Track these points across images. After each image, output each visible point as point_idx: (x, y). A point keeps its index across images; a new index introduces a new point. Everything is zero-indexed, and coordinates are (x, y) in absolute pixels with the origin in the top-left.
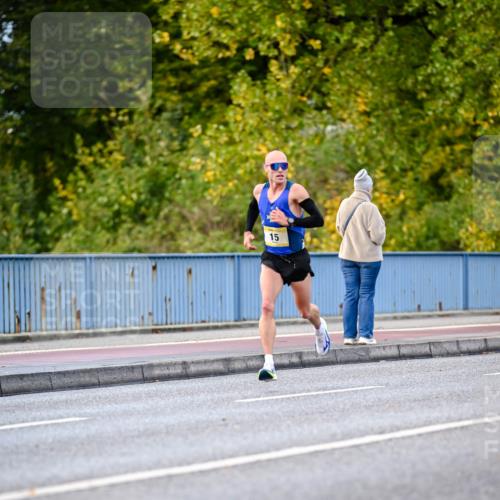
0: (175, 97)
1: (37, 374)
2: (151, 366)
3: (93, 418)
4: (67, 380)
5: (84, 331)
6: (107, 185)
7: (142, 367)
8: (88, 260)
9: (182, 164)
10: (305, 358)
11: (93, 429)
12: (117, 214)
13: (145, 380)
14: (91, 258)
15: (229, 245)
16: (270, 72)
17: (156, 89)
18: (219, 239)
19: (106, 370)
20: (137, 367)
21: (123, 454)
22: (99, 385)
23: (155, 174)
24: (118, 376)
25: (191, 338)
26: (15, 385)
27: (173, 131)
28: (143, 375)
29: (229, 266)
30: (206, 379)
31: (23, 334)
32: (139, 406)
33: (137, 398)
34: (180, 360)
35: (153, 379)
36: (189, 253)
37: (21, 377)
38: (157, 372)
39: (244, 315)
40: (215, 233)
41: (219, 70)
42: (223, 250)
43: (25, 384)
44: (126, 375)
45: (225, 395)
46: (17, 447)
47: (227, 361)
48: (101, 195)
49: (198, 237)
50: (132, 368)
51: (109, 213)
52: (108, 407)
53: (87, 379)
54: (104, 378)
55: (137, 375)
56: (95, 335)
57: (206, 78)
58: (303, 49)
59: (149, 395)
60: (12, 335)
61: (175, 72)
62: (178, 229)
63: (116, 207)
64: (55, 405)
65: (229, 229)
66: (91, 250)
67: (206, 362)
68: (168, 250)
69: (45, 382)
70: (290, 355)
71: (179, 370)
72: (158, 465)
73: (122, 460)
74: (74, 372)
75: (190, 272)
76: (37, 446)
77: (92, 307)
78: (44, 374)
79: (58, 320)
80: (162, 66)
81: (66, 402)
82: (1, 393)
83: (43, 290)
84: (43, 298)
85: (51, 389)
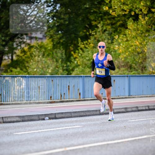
0: (109, 27)
1: (67, 112)
3: (84, 126)
4: (76, 114)
5: (81, 99)
6: (89, 54)
8: (83, 77)
9: (112, 47)
10: (150, 108)
11: (84, 129)
14: (84, 76)
15: (126, 72)
16: (139, 19)
17: (104, 24)
18: (124, 71)
19: (88, 111)
20: (98, 110)
21: (94, 137)
22: (86, 116)
24: (92, 113)
25: (115, 101)
26: (60, 116)
27: (109, 37)
28: (100, 113)
29: (126, 79)
30: (119, 114)
31: (63, 100)
32: (98, 122)
33: (98, 120)
35: (103, 114)
36: (114, 75)
37: (62, 113)
39: (131, 94)
40: (122, 69)
41: (123, 18)
42: (125, 74)
43: (63, 115)
44: (95, 113)
45: (125, 119)
46: (61, 135)
47: (126, 108)
48: (87, 57)
49: (117, 70)
50: (96, 111)
51: (90, 63)
52: (89, 123)
53: (82, 114)
54: (88, 114)
55: (98, 113)
56: (85, 100)
57: (119, 21)
58: (150, 11)
59: (102, 119)
60: (59, 100)
61: (109, 19)
64: (72, 122)
65: (127, 68)
66: (84, 74)
67: (119, 109)
69: (69, 115)
70: (146, 107)
72: (104, 141)
73: (93, 139)
74: (78, 112)
75: (114, 81)
76: (67, 135)
77: (84, 92)
78: (69, 112)
79: (74, 96)
80: (105, 17)
81: (76, 121)
82: (56, 118)
83: (69, 86)
84: (69, 89)
85: (71, 117)
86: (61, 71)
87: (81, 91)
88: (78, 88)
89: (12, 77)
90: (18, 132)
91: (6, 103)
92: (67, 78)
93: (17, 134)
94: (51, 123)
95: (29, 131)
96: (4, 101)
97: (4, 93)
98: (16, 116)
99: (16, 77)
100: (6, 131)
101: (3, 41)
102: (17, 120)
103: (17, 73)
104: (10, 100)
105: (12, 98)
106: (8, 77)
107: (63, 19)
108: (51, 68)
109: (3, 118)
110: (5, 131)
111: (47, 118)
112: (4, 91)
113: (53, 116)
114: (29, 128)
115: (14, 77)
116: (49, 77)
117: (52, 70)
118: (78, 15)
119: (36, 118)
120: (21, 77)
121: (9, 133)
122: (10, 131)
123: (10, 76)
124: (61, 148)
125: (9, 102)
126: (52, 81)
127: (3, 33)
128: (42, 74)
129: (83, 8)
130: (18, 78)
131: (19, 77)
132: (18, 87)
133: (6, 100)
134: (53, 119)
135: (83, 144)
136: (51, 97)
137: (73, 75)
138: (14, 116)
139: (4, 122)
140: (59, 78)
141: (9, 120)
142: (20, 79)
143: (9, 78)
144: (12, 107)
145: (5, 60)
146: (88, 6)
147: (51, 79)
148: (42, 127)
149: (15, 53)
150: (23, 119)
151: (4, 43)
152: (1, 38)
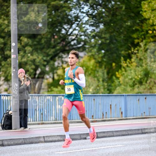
1: (109, 132)
2: (145, 129)
3: (126, 145)
4: (118, 133)
5: (124, 118)
6: (131, 73)
7: (142, 129)
11: (126, 148)
12: (134, 82)
13: (143, 133)
14: (126, 95)
19: (130, 130)
20: (140, 129)
22: (128, 135)
23: (146, 69)
24: (134, 132)
26: (102, 135)
31: (105, 119)
32: (141, 141)
33: (140, 139)
35: (145, 133)
37: (104, 132)
43: (105, 135)
44: (137, 132)
46: (103, 154)
48: (129, 75)
50: (139, 130)
51: (132, 82)
52: (131, 142)
53: (124, 133)
54: (130, 133)
55: (140, 132)
60: (101, 119)
62: (153, 86)
63: (134, 80)
64: (115, 141)
66: (126, 93)
68: (150, 93)
69: (111, 134)
74: (120, 131)
76: (109, 154)
77: (126, 110)
78: (111, 131)
79: (116, 115)
81: (118, 140)
83: (111, 105)
84: (111, 108)
85: (113, 136)
87: (123, 110)
88: (120, 107)
89: (53, 96)
90: (59, 152)
91: (48, 122)
92: (109, 97)
93: (58, 154)
95: (70, 150)
96: (46, 120)
97: (46, 113)
98: (57, 136)
99: (57, 96)
100: (48, 150)
101: (45, 61)
102: (58, 139)
103: (58, 92)
104: (52, 119)
105: (54, 117)
106: (49, 96)
107: (104, 38)
108: (92, 88)
109: (44, 137)
110: (46, 151)
112: (46, 110)
115: (55, 96)
116: (91, 96)
118: (120, 33)
119: (78, 137)
120: (63, 96)
121: (51, 152)
122: (51, 151)
123: (51, 96)
125: (51, 121)
126: (94, 100)
127: (45, 53)
129: (124, 26)
130: (59, 97)
131: (61, 96)
132: (59, 106)
133: (48, 119)
136: (93, 116)
137: (114, 94)
138: (56, 136)
139: (45, 142)
140: (101, 97)
141: (51, 139)
142: (62, 98)
143: (50, 98)
144: (53, 126)
145: (47, 79)
146: (129, 24)
147: (93, 98)
148: (83, 146)
149: (56, 73)
151: (45, 63)
152: (42, 59)
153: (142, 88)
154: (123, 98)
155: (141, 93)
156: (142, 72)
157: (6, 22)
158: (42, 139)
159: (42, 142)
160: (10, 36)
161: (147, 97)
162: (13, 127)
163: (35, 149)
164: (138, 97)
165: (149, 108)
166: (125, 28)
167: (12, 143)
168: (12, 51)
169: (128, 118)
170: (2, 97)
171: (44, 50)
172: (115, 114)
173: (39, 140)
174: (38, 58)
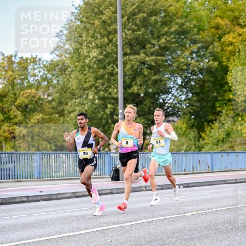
0: (232, 112)
2: (227, 180)
3: (212, 193)
4: (205, 184)
5: (210, 171)
6: (215, 133)
9: (235, 128)
11: (212, 196)
12: (218, 141)
13: (225, 184)
17: (227, 109)
19: (216, 181)
21: (220, 203)
22: (214, 185)
23: (228, 131)
24: (219, 183)
25: (237, 173)
26: (192, 185)
27: (232, 120)
28: (225, 182)
31: (195, 172)
32: (224, 190)
33: (224, 188)
34: (234, 178)
36: (238, 151)
37: (194, 183)
38: (229, 182)
40: (244, 146)
43: (195, 185)
44: (221, 182)
48: (214, 136)
49: (240, 147)
51: (216, 141)
52: (216, 191)
53: (210, 183)
54: (215, 183)
55: (224, 182)
56: (213, 172)
59: (227, 188)
60: (192, 172)
62: (234, 145)
63: (218, 139)
64: (203, 190)
66: (212, 150)
67: (242, 179)
68: (232, 150)
69: (200, 184)
71: (234, 181)
73: (220, 204)
74: (208, 182)
75: (237, 156)
76: (198, 200)
77: (212, 165)
80: (229, 104)
81: (206, 189)
82: (189, 187)
83: (199, 161)
84: (199, 163)
85: (202, 186)
86: (194, 148)
87: (210, 165)
94: (185, 191)
101: (146, 124)
107: (196, 106)
108: (185, 146)
109: (145, 187)
110: (147, 198)
111: (182, 187)
113: (187, 185)
114: (167, 195)
116: (183, 153)
117: (186, 147)
118: (207, 102)
124: (194, 211)
126: (186, 156)
127: (146, 118)
128: (177, 151)
129: (212, 96)
134: (186, 187)
135: (212, 209)
136: (185, 170)
137: (203, 151)
139: (146, 190)
145: (148, 139)
146: (216, 95)
147: (185, 155)
150: (162, 188)
151: (147, 126)
152: (144, 122)
153: (225, 146)
154: (209, 155)
155: (224, 150)
156: (224, 133)
157: (115, 90)
158: (144, 189)
159: (143, 191)
160: (117, 103)
161: (230, 154)
162: (120, 179)
163: (138, 196)
164: (222, 154)
165: (231, 163)
166: (212, 98)
167: (120, 191)
168: (120, 116)
169: (214, 171)
170: (111, 154)
171: (145, 116)
172: (203, 168)
173: (141, 189)
174: (140, 121)
